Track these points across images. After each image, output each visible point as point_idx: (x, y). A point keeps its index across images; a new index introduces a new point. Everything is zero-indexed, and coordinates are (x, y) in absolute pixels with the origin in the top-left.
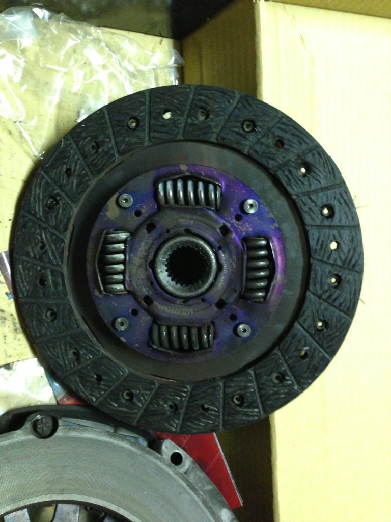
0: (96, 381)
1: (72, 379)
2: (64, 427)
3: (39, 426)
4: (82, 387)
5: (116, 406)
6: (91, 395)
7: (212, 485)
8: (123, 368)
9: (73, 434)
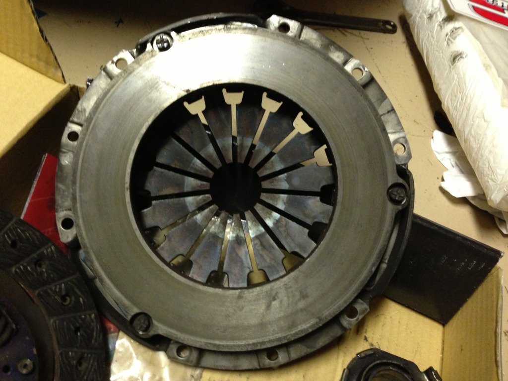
0: (81, 330)
1: (97, 344)
2: (128, 312)
3: (145, 326)
4: (95, 333)
5: (81, 299)
6: (92, 321)
7: (57, 186)
8: (53, 325)
9: (126, 302)
